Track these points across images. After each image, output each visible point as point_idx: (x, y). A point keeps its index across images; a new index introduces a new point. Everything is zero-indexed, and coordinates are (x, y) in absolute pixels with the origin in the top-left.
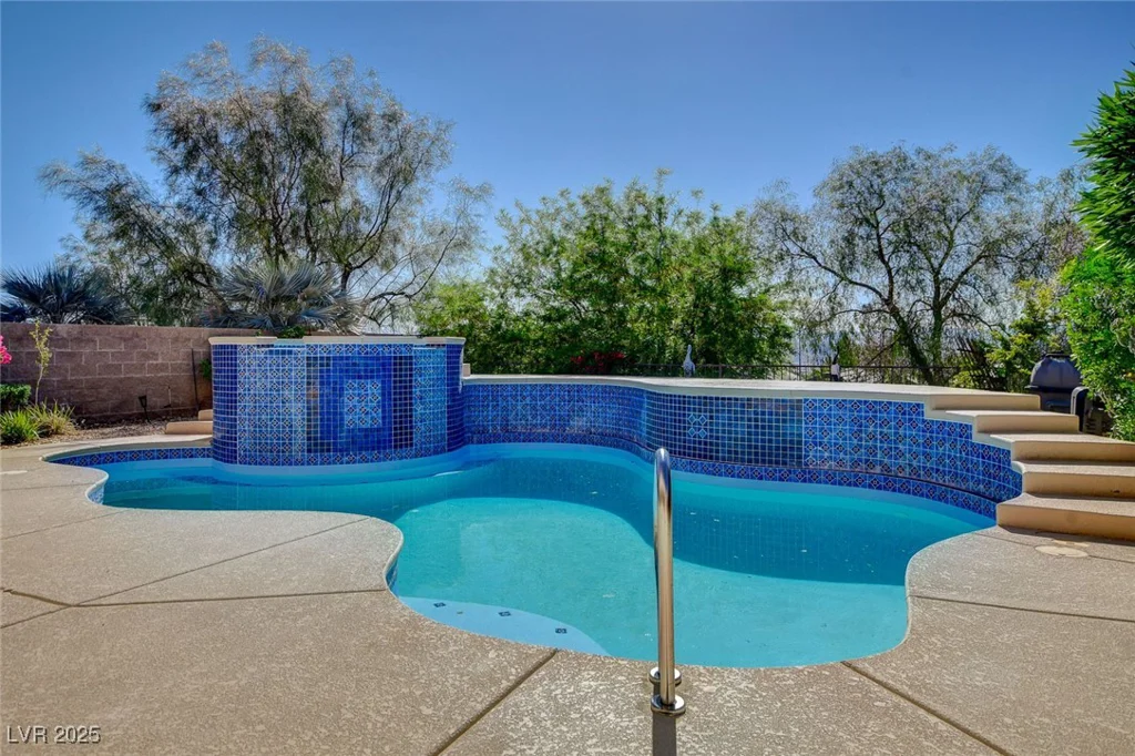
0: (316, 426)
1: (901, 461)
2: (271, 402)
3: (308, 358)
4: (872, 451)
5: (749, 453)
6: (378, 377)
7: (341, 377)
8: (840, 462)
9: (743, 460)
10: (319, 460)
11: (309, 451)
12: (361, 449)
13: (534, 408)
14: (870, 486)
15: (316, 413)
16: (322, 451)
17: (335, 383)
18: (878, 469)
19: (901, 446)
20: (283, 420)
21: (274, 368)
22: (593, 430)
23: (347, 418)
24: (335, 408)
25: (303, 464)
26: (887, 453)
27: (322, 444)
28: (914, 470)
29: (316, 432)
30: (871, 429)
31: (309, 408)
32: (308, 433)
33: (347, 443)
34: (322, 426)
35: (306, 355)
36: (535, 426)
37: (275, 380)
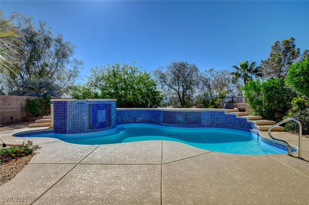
0: (91, 122)
1: (220, 122)
2: (78, 116)
3: (89, 105)
4: (214, 120)
5: (191, 123)
6: (105, 109)
7: (97, 109)
8: (208, 123)
9: (190, 124)
10: (92, 131)
11: (89, 129)
12: (102, 127)
13: (128, 116)
14: (214, 127)
15: (91, 119)
16: (93, 128)
17: (96, 111)
18: (215, 124)
19: (220, 119)
20: (82, 121)
21: (79, 107)
22: (143, 120)
23: (99, 120)
24: (96, 117)
25: (88, 132)
26: (217, 121)
27: (93, 127)
28: (223, 124)
29: (91, 124)
30: (214, 116)
31: (89, 118)
32: (89, 124)
33: (99, 126)
34: (92, 122)
35: (88, 104)
36: (129, 120)
37: (79, 111)
